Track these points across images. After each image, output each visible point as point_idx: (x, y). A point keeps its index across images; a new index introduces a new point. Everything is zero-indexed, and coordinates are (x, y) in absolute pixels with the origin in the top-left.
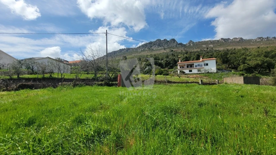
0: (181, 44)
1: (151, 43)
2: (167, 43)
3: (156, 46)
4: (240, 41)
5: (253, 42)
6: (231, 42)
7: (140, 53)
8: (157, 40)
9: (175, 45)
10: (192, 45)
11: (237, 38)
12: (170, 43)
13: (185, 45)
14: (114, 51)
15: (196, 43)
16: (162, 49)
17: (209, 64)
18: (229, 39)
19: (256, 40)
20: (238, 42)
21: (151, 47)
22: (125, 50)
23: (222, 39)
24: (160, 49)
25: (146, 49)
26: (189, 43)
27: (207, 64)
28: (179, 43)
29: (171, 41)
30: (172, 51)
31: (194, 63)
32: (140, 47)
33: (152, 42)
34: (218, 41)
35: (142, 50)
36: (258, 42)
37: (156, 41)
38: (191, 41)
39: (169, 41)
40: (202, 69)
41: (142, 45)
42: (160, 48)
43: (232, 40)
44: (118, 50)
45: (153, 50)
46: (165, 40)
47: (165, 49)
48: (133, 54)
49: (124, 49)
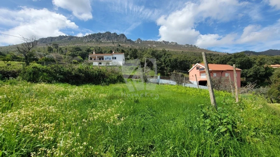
0: (130, 40)
1: (99, 34)
2: (117, 37)
3: (104, 39)
4: (175, 45)
5: (183, 47)
6: (169, 45)
7: (85, 43)
8: (106, 32)
9: (125, 40)
10: (140, 43)
11: (174, 43)
12: (119, 37)
13: (133, 42)
14: (50, 37)
15: (144, 41)
16: (111, 43)
17: (117, 58)
18: (168, 42)
19: (185, 46)
20: (174, 46)
21: (100, 38)
22: (66, 38)
23: (163, 41)
24: (109, 43)
25: (94, 40)
26: (138, 41)
27: (115, 58)
28: (129, 40)
29: (121, 36)
30: (120, 46)
31: (104, 56)
32: (86, 37)
33: (101, 33)
34: (161, 42)
35: (88, 41)
36: (185, 48)
37: (105, 34)
38: (139, 39)
39: (118, 36)
40: (110, 62)
41: (89, 35)
42: (109, 41)
43: (170, 43)
44: (57, 37)
45: (101, 42)
46: (114, 33)
47: (113, 43)
48: (77, 44)
49: (66, 36)
